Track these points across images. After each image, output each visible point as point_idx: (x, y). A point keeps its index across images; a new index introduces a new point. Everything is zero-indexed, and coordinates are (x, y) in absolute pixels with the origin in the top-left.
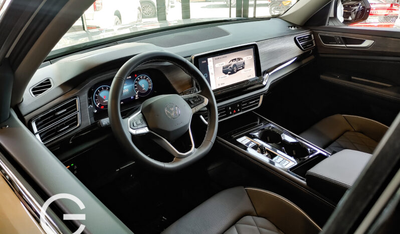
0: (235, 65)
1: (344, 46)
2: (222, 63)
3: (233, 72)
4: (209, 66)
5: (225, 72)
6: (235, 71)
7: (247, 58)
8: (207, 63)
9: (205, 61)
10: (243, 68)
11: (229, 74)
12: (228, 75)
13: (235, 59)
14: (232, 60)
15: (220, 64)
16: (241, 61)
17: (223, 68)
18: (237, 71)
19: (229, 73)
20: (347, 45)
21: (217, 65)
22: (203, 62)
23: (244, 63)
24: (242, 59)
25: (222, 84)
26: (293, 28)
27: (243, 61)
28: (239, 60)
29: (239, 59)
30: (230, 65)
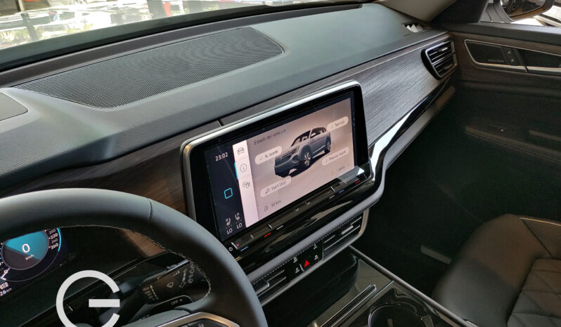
0: (306, 149)
1: (522, 68)
2: (273, 150)
3: (301, 167)
4: (237, 165)
5: (282, 171)
6: (307, 162)
7: (337, 125)
8: (231, 159)
9: (225, 155)
10: (327, 151)
11: (293, 175)
12: (289, 177)
13: (307, 134)
14: (301, 137)
15: (268, 153)
16: (322, 134)
17: (276, 164)
18: (313, 161)
19: (292, 171)
20: (529, 68)
21: (260, 159)
22: (218, 158)
23: (328, 139)
24: (323, 130)
25: (273, 205)
26: (414, 29)
27: (326, 133)
28: (318, 133)
29: (317, 131)
30: (294, 151)
